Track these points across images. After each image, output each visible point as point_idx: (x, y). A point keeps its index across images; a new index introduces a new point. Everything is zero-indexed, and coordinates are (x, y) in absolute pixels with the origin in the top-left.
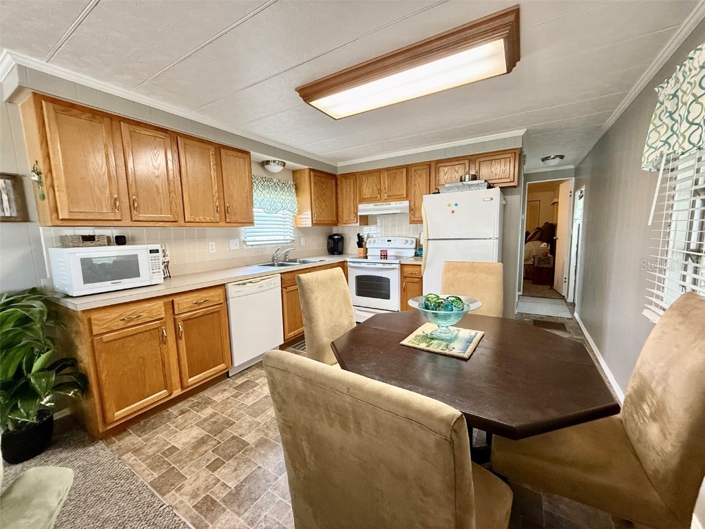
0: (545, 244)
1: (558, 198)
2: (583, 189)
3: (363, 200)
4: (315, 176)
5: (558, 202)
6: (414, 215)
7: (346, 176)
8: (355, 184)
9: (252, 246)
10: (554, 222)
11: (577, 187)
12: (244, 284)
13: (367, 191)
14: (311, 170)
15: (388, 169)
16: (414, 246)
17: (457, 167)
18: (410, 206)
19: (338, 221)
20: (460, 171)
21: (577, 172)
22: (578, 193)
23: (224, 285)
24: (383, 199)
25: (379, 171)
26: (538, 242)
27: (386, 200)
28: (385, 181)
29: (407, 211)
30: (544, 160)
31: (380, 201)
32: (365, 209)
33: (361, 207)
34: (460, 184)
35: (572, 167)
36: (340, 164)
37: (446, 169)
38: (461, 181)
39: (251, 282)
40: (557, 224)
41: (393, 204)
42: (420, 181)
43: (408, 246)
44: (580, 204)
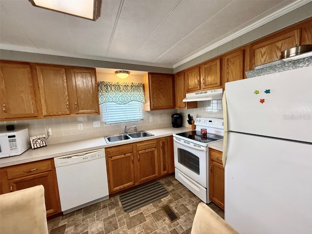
3: (189, 91)
4: (152, 77)
7: (179, 74)
8: (184, 79)
9: (110, 124)
12: (71, 157)
13: (191, 83)
14: (149, 74)
15: (205, 63)
17: (279, 44)
19: (175, 106)
20: (284, 47)
23: (53, 158)
24: (202, 88)
25: (199, 67)
27: (204, 89)
28: (203, 73)
31: (200, 90)
32: (190, 97)
36: (174, 66)
39: (77, 155)
42: (233, 69)
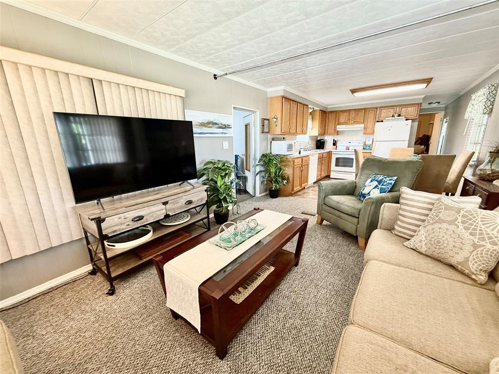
0: (423, 146)
1: (434, 121)
2: (448, 118)
3: (339, 124)
5: (433, 124)
6: (366, 131)
7: (332, 112)
8: (336, 116)
10: (430, 134)
11: (445, 117)
12: (312, 156)
13: (342, 120)
14: (320, 110)
15: (355, 110)
16: (363, 145)
17: (390, 110)
18: (364, 127)
19: (325, 133)
20: (391, 112)
21: (446, 108)
22: (445, 120)
24: (350, 123)
25: (349, 110)
26: (419, 146)
27: (352, 124)
28: (353, 114)
29: (363, 129)
30: (429, 104)
31: (349, 124)
32: (340, 128)
33: (338, 127)
34: (393, 118)
35: (444, 106)
36: (329, 107)
37: (385, 111)
38: (393, 117)
40: (431, 136)
41: (356, 126)
42: (371, 115)
43: (360, 145)
44: (445, 125)
